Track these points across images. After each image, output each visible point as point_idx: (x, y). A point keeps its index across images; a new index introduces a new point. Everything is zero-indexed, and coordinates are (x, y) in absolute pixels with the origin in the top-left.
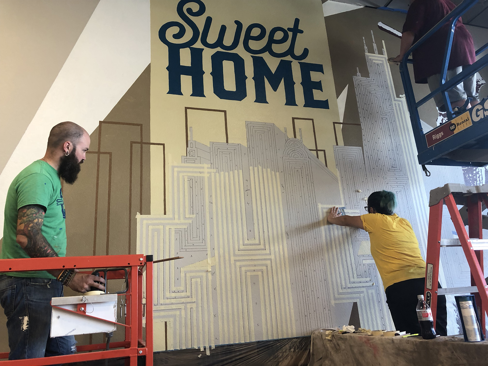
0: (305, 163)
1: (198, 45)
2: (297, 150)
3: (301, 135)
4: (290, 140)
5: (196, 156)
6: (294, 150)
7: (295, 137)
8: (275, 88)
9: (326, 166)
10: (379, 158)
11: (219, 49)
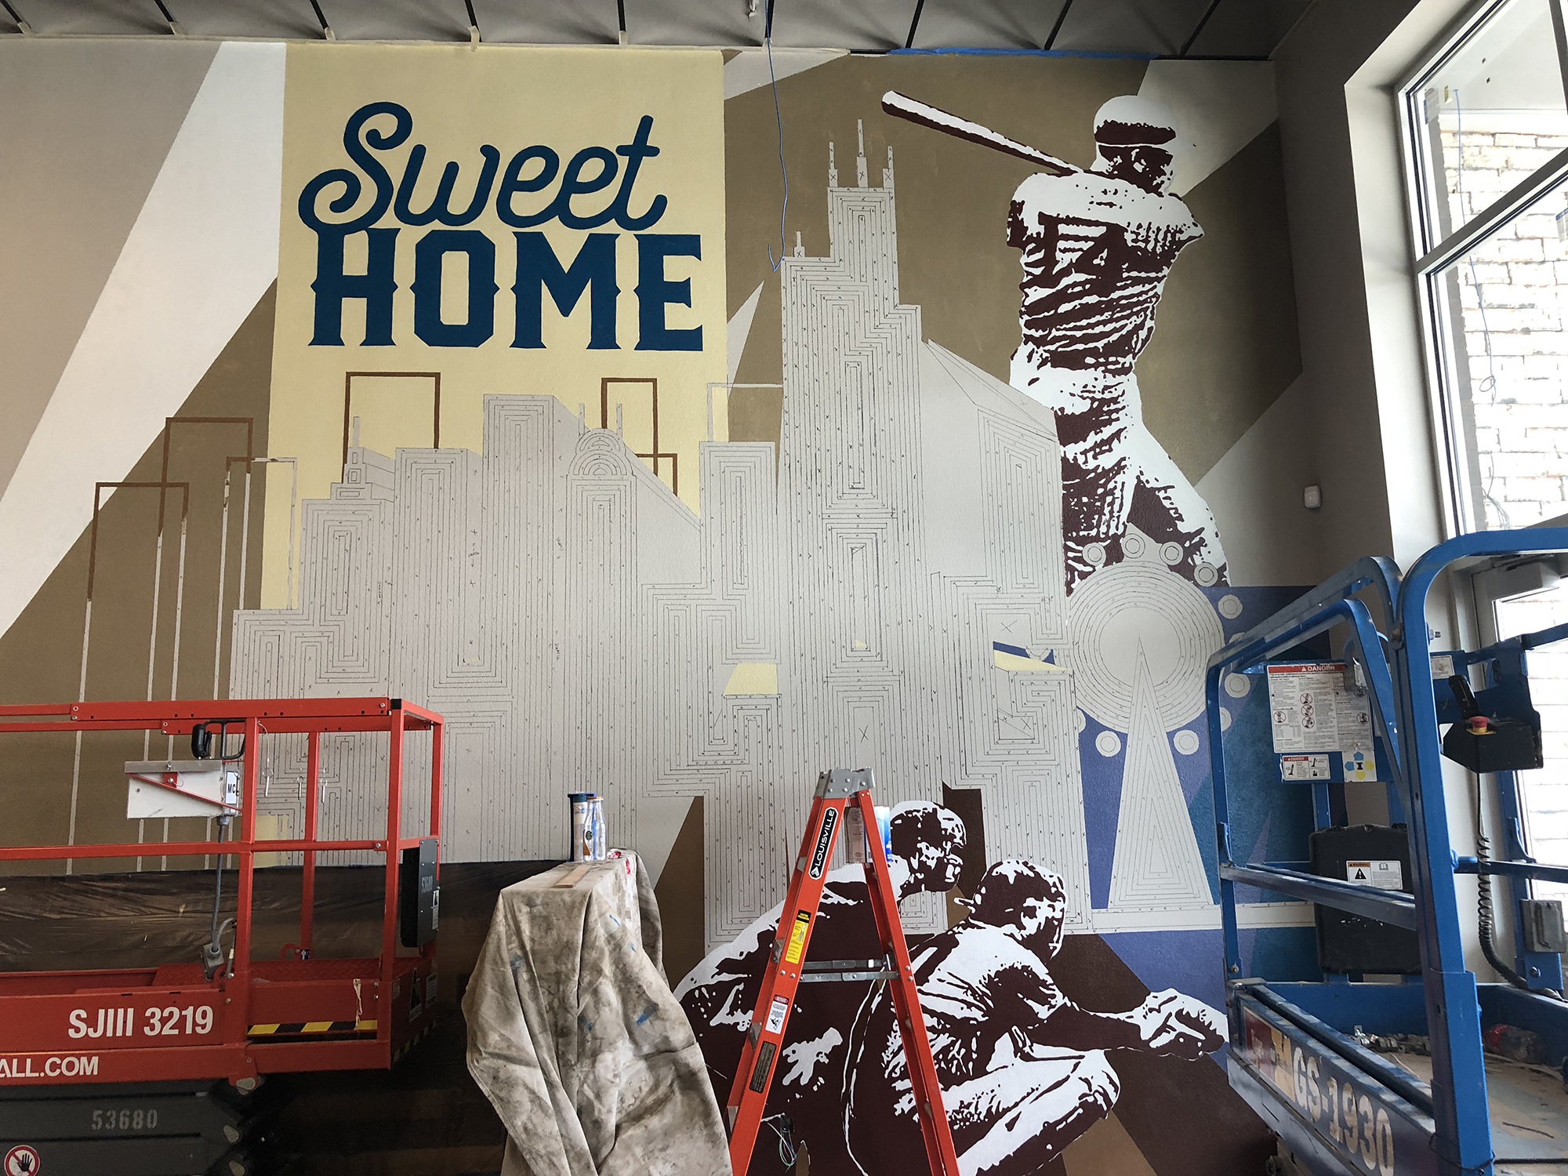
0: (622, 488)
1: (389, 220)
2: (606, 458)
3: (619, 422)
4: (590, 434)
5: (363, 482)
6: (596, 457)
7: (604, 426)
8: (565, 310)
9: (675, 493)
10: (819, 467)
11: (437, 225)
